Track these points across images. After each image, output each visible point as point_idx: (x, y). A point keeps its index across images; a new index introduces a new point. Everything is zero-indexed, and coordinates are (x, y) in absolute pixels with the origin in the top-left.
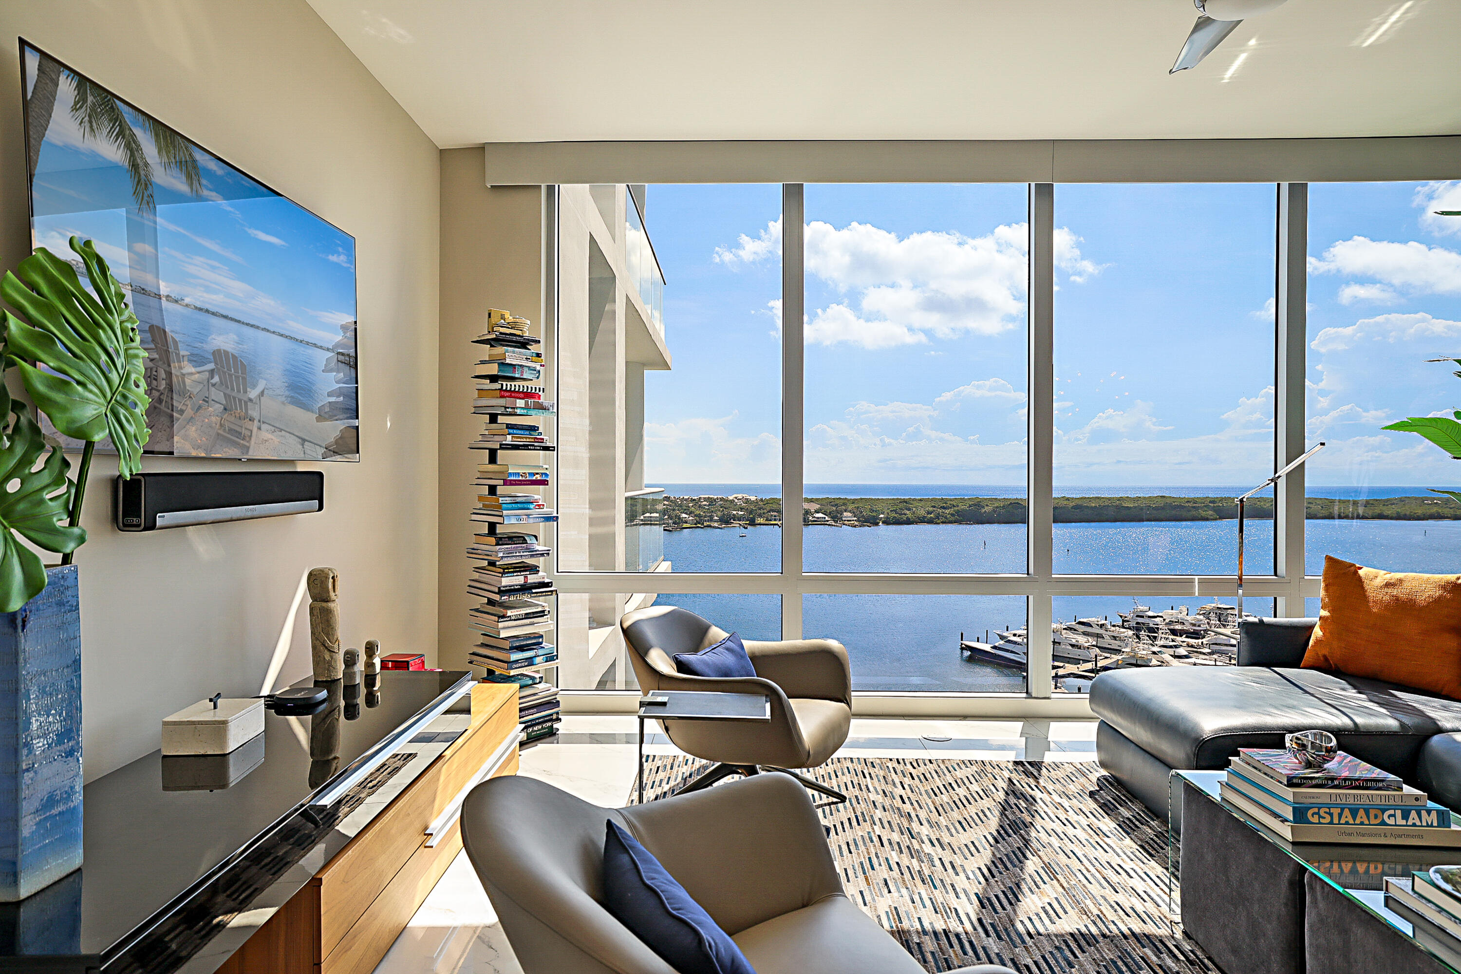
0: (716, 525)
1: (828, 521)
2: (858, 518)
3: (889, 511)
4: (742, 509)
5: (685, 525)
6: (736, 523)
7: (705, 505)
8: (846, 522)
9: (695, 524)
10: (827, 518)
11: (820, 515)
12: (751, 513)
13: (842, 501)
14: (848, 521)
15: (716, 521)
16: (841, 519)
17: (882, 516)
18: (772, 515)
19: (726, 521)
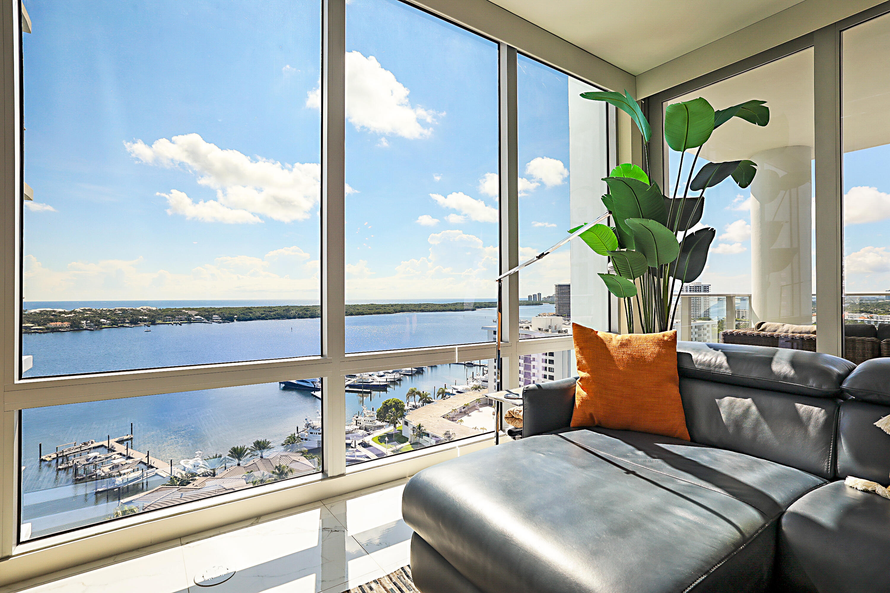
0: (127, 325)
1: (203, 320)
2: (222, 318)
3: (240, 314)
4: (146, 315)
5: (103, 326)
6: (142, 324)
7: (120, 313)
8: (214, 321)
9: (112, 325)
10: (202, 318)
11: (198, 317)
12: (152, 317)
13: (213, 309)
14: (216, 319)
15: (128, 323)
16: (212, 319)
17: (236, 316)
18: (167, 318)
19: (135, 322)
